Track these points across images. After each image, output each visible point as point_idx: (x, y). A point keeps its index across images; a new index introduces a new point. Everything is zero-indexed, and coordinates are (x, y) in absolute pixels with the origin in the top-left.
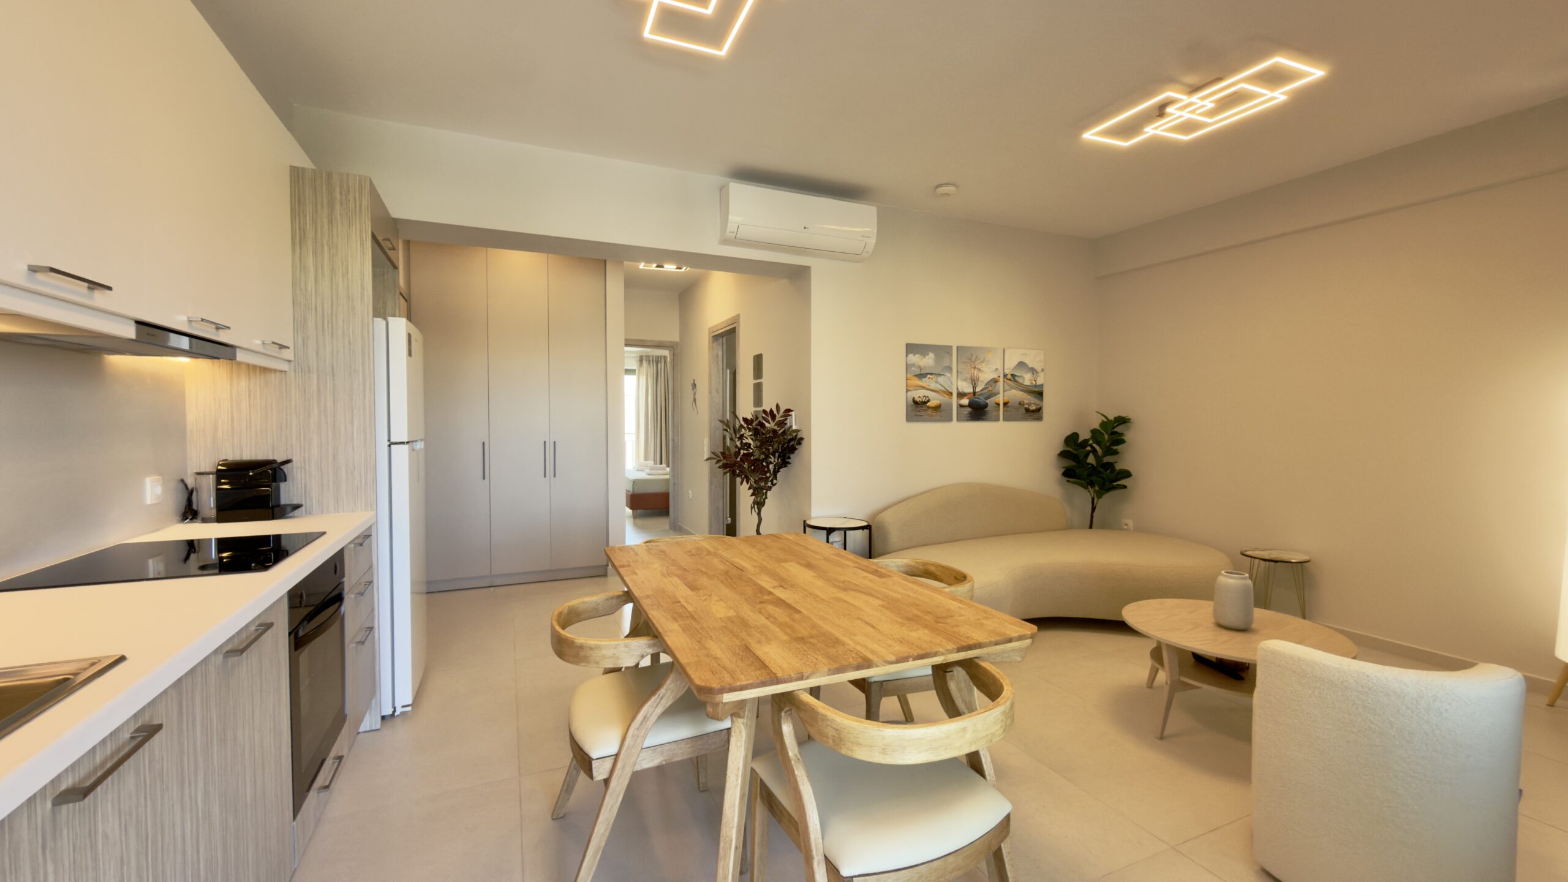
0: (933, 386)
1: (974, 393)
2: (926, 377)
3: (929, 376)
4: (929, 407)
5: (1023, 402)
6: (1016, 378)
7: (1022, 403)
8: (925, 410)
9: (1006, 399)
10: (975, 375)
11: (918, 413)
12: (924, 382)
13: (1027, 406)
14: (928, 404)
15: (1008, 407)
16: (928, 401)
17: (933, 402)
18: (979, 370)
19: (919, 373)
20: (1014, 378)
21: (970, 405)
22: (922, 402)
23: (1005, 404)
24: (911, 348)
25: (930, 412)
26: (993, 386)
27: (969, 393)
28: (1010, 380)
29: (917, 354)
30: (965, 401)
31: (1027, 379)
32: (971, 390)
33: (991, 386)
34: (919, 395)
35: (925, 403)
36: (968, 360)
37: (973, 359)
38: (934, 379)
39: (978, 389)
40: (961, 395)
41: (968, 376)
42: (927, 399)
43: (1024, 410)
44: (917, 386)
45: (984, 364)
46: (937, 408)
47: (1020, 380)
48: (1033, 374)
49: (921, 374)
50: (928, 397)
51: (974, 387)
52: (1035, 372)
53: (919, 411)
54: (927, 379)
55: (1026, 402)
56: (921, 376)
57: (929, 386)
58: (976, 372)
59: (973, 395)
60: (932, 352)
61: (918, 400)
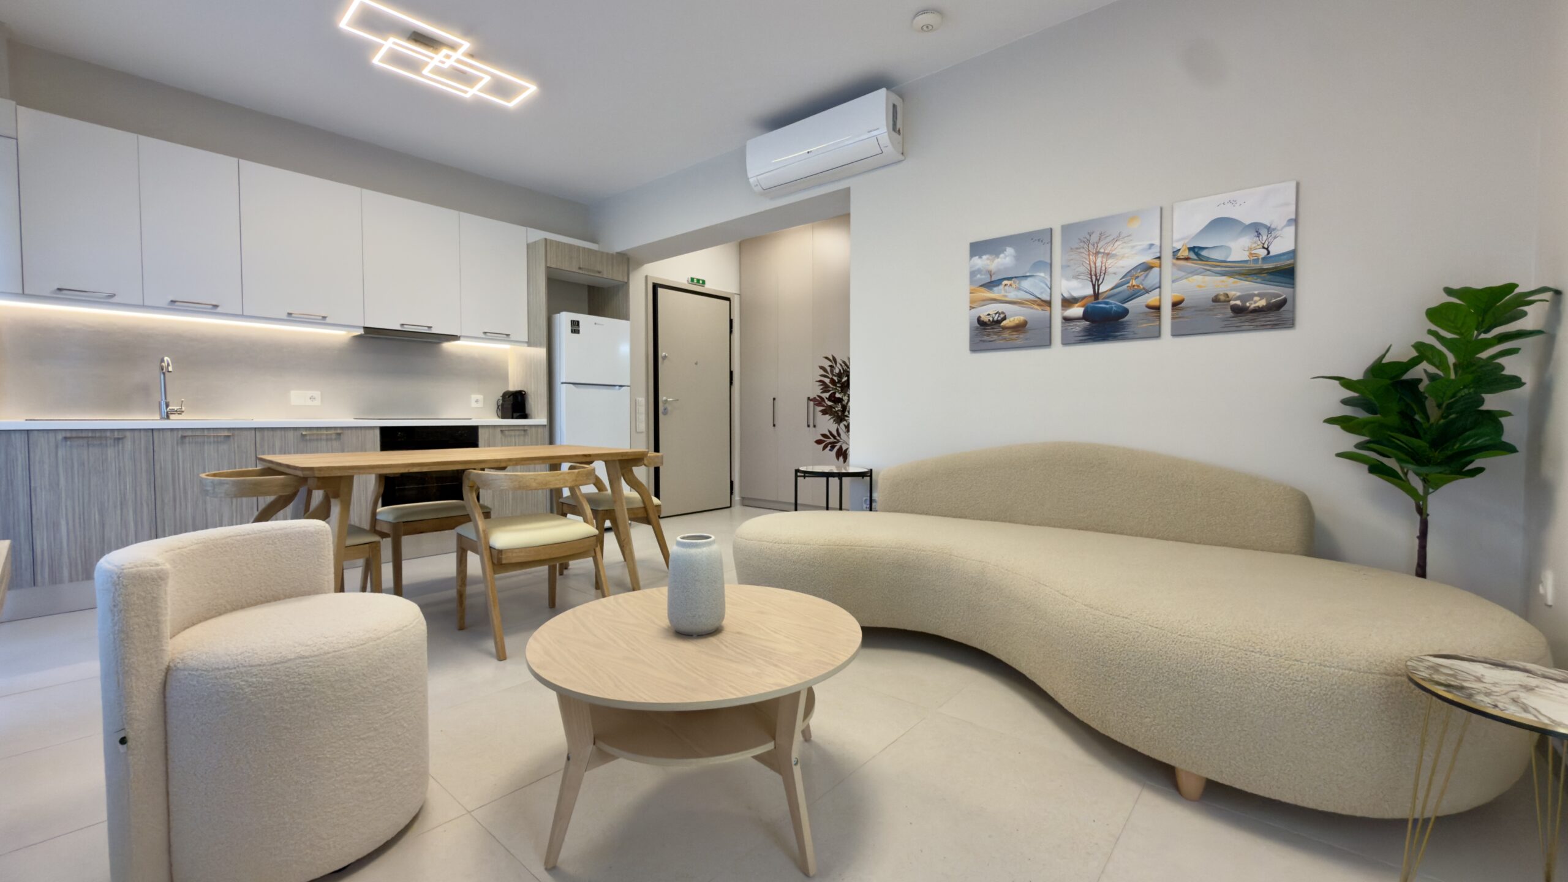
0: (1013, 295)
1: (1096, 295)
2: (1001, 284)
3: (1005, 282)
4: (1005, 328)
5: (1227, 295)
6: (1204, 253)
7: (1222, 298)
8: (996, 333)
9: (1178, 296)
10: (1099, 264)
11: (986, 338)
12: (997, 293)
13: (1238, 302)
14: (1004, 323)
15: (1182, 309)
16: (1004, 319)
17: (1012, 319)
18: (1108, 254)
19: (989, 281)
20: (1197, 254)
21: (1086, 316)
22: (993, 321)
23: (1175, 305)
24: (978, 248)
25: (1006, 334)
26: (1142, 278)
27: (1084, 298)
28: (1187, 259)
29: (985, 254)
30: (1077, 311)
31: (1239, 249)
32: (1090, 291)
33: (1137, 277)
34: (988, 311)
35: (998, 322)
36: (1082, 244)
37: (1094, 238)
38: (1014, 285)
39: (1103, 288)
40: (1068, 302)
41: (1082, 269)
42: (1002, 316)
43: (1229, 311)
44: (984, 300)
45: (1118, 243)
46: (1020, 327)
47: (1215, 255)
48: (1259, 234)
49: (991, 282)
50: (1003, 313)
51: (1095, 286)
52: (1264, 232)
53: (988, 335)
54: (1001, 287)
55: (1233, 293)
56: (991, 285)
57: (1006, 296)
58: (1099, 261)
59: (1093, 298)
60: (1010, 246)
61: (985, 319)
